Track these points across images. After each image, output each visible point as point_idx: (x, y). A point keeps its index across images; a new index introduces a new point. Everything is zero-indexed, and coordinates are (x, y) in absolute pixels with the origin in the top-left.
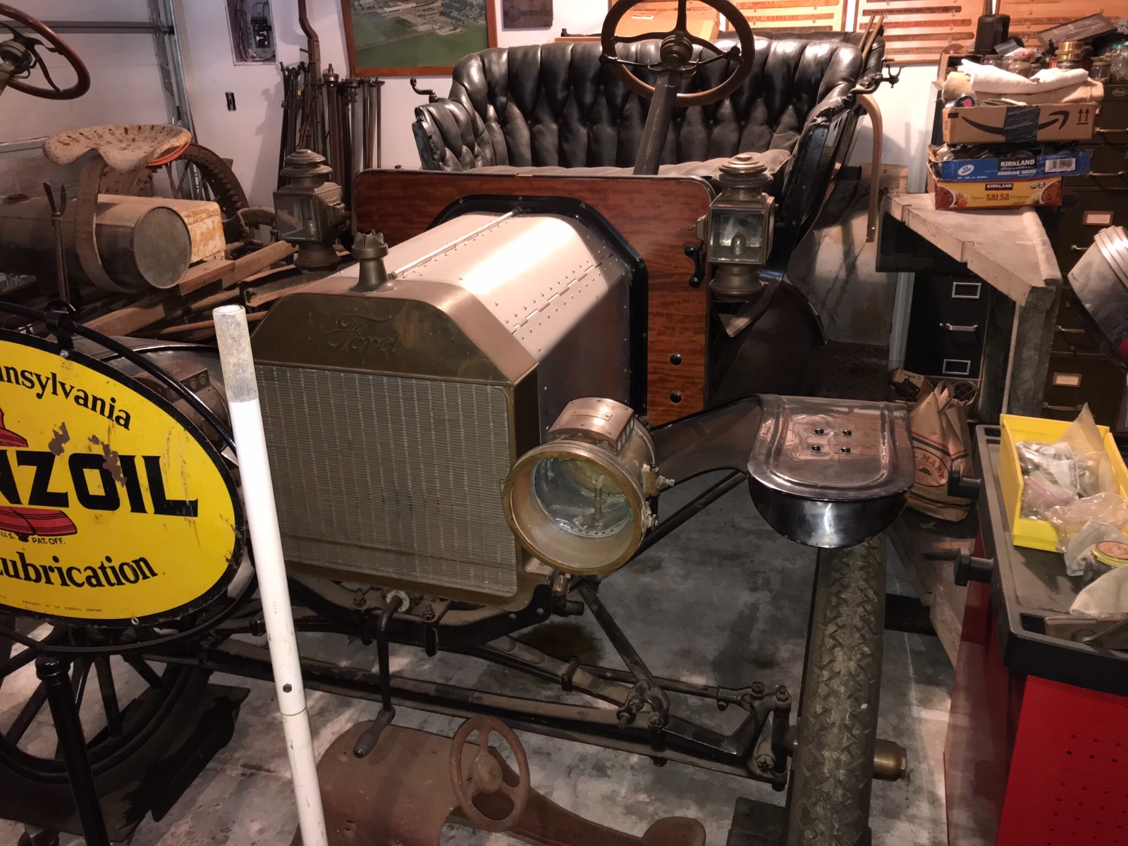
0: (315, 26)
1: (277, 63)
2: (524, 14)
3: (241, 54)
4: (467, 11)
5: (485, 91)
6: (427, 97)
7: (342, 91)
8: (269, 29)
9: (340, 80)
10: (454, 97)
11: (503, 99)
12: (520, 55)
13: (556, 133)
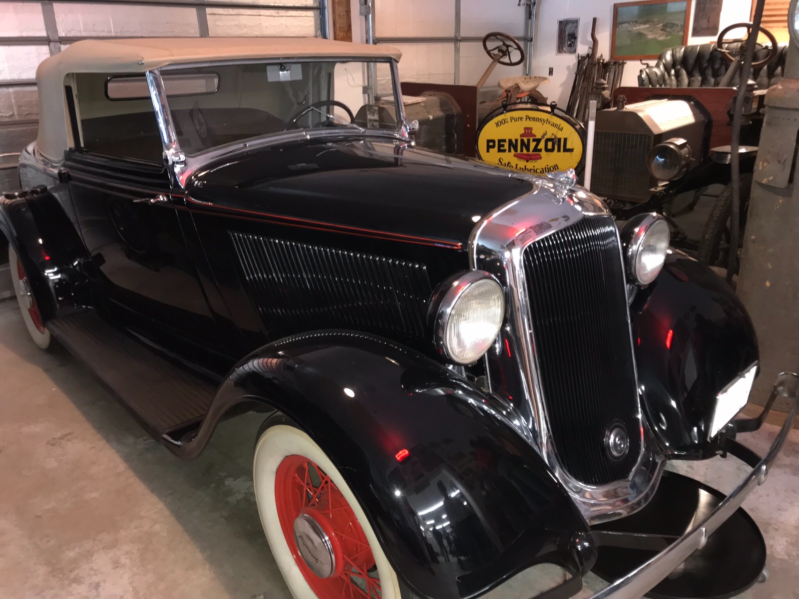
0: (598, 36)
1: (577, 54)
2: (704, 29)
3: (560, 50)
4: (675, 28)
5: (672, 63)
6: (645, 66)
7: (606, 66)
8: (575, 38)
9: (605, 62)
10: (657, 66)
11: (679, 67)
12: (690, 49)
13: (700, 81)
